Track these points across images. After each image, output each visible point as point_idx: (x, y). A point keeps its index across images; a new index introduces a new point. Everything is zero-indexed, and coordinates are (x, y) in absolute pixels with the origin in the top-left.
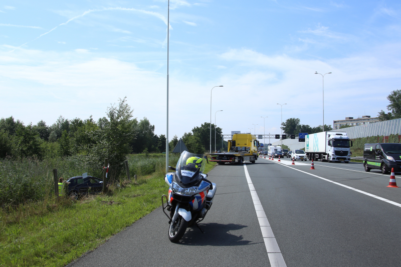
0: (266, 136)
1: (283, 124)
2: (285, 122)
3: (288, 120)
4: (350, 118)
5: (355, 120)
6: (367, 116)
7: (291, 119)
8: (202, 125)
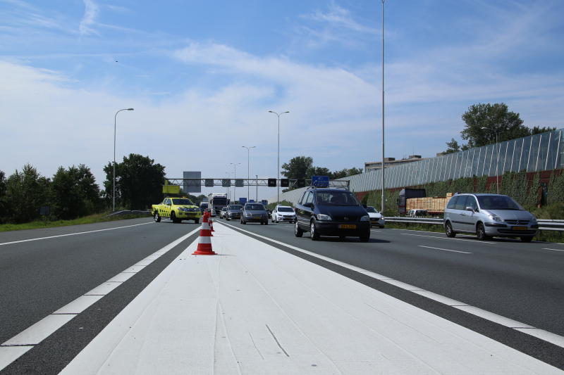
0: (250, 182)
1: (285, 166)
2: (288, 164)
3: (293, 161)
4: (390, 159)
5: (398, 162)
6: (416, 156)
7: (298, 158)
8: (125, 159)
